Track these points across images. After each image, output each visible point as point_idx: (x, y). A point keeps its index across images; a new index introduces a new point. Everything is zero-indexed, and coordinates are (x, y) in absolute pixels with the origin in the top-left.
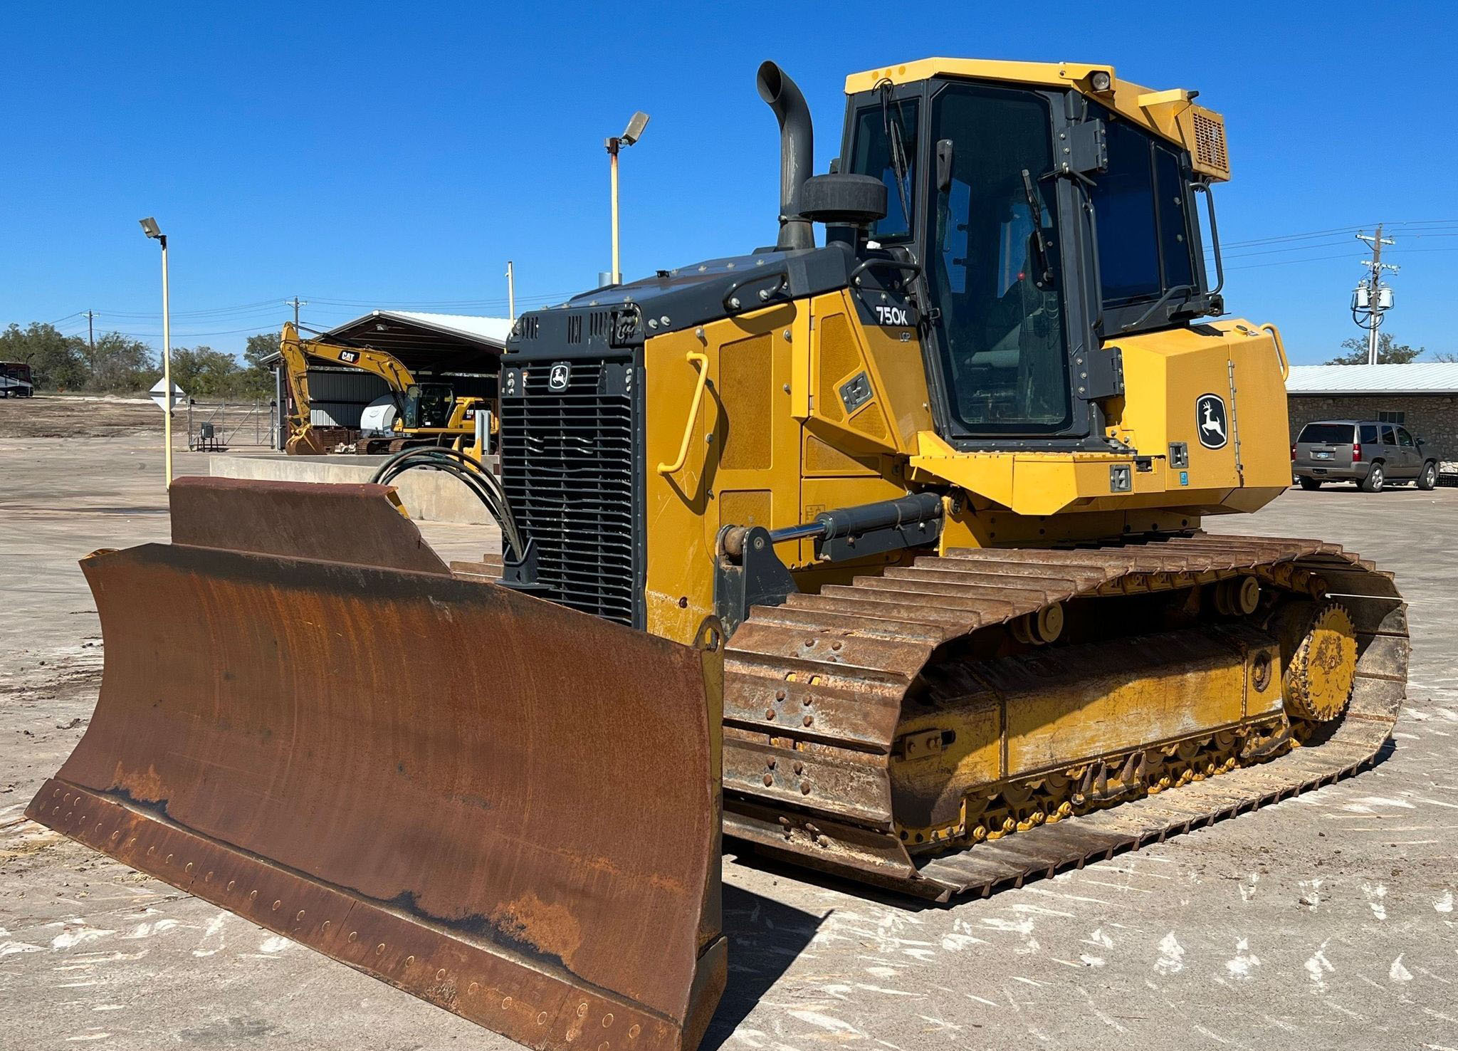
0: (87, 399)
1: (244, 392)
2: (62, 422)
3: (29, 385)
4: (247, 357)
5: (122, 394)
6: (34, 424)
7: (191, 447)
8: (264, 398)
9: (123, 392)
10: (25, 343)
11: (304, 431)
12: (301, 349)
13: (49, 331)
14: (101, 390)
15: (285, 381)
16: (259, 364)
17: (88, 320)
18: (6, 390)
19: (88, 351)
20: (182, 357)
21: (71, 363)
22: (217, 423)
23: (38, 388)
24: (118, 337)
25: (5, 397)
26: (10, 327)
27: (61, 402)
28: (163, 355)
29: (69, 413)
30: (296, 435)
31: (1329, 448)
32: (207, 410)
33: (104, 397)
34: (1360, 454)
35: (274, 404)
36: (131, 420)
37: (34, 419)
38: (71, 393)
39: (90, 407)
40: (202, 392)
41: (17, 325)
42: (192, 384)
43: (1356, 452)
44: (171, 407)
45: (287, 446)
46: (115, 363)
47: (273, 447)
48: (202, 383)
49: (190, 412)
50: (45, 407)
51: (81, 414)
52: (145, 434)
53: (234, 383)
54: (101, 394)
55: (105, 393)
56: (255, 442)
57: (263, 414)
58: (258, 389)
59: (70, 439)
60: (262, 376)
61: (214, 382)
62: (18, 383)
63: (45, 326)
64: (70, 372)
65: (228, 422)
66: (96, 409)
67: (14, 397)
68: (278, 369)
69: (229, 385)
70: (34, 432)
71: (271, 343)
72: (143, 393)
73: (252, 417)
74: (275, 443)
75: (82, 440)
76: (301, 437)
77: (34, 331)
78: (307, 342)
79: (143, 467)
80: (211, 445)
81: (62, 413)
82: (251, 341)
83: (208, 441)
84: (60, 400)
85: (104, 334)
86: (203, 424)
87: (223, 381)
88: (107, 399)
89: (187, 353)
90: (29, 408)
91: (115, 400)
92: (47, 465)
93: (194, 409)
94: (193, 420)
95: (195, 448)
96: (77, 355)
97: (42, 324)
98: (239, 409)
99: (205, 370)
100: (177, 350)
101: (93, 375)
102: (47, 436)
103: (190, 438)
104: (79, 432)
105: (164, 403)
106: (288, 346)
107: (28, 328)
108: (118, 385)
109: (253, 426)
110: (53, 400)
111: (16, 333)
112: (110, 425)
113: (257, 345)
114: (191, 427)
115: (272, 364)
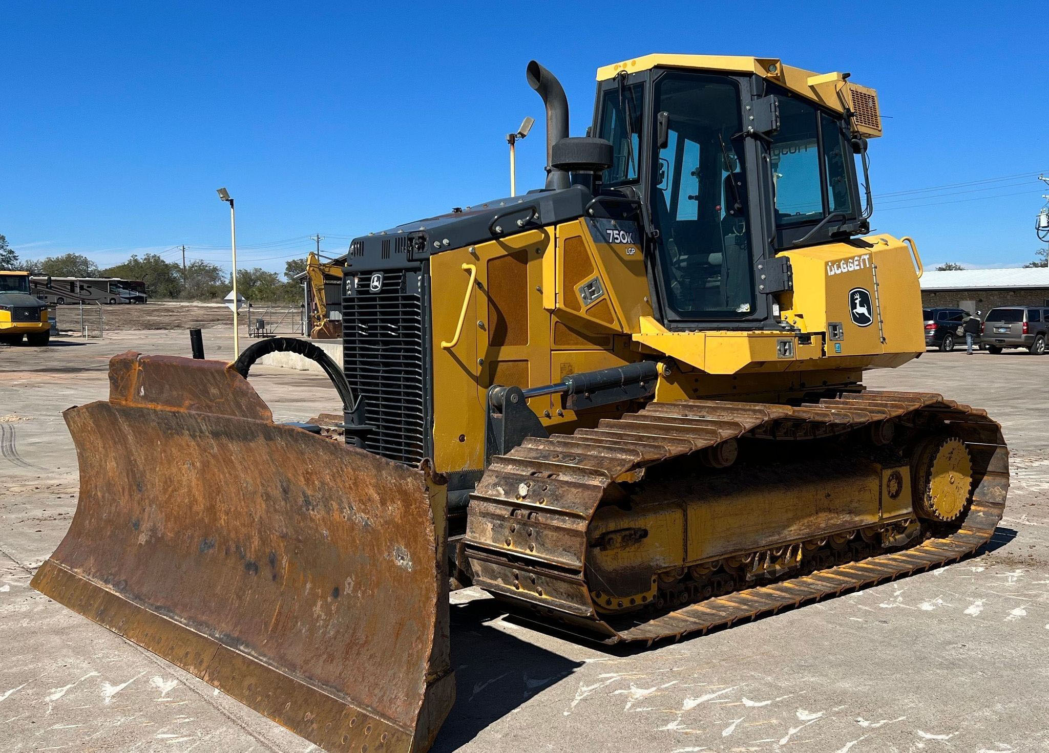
0: (182, 304)
1: (284, 298)
2: (166, 320)
3: (144, 295)
4: (286, 274)
5: (205, 300)
6: (149, 321)
7: (250, 335)
8: (297, 302)
9: (205, 299)
10: (142, 267)
11: (323, 324)
12: (320, 270)
13: (157, 260)
14: (191, 298)
15: (310, 291)
16: (293, 280)
17: (182, 251)
18: (129, 299)
19: (183, 271)
20: (243, 275)
21: (173, 281)
22: (266, 319)
23: (151, 297)
24: (202, 263)
25: (130, 303)
26: (132, 257)
27: (165, 306)
28: (231, 274)
29: (171, 314)
30: (317, 326)
31: (1007, 325)
32: (260, 310)
33: (192, 302)
34: (1027, 329)
35: (303, 306)
36: (211, 317)
37: (149, 318)
38: (171, 300)
39: (184, 309)
40: (257, 299)
41: (136, 256)
42: (250, 292)
43: (1025, 328)
44: (237, 310)
45: (312, 333)
46: (200, 280)
47: (303, 334)
48: (257, 292)
49: (249, 312)
50: (155, 310)
51: (178, 314)
52: (220, 327)
53: (278, 292)
54: (190, 301)
55: (193, 300)
56: (291, 331)
57: (296, 313)
58: (293, 296)
59: (172, 331)
60: (296, 287)
61: (264, 292)
62: (137, 294)
63: (154, 256)
64: (170, 286)
65: (274, 318)
66: (188, 310)
67: (135, 303)
68: (305, 283)
69: (274, 294)
70: (149, 326)
71: (301, 265)
72: (219, 299)
73: (290, 315)
74: (304, 332)
75: (180, 331)
76: (320, 327)
77: (147, 259)
78: (324, 265)
79: (219, 348)
80: (263, 333)
81: (166, 314)
82: (289, 264)
83: (261, 331)
84: (164, 305)
85: (192, 261)
86: (257, 320)
87: (270, 291)
88: (195, 304)
89: (246, 272)
90: (146, 310)
91: (200, 304)
92: (159, 348)
93: (251, 310)
94: (251, 317)
95: (253, 336)
96: (175, 275)
97: (152, 255)
98: (281, 309)
99: (258, 283)
100: (240, 271)
101: (185, 288)
102: (157, 329)
103: (249, 329)
104: (178, 326)
105: (233, 307)
106: (311, 269)
107: (144, 257)
108: (202, 294)
109: (290, 320)
110: (161, 305)
111: (136, 261)
112: (197, 321)
113: (293, 267)
114: (249, 322)
115: (302, 279)
